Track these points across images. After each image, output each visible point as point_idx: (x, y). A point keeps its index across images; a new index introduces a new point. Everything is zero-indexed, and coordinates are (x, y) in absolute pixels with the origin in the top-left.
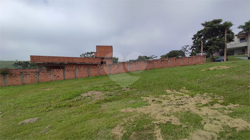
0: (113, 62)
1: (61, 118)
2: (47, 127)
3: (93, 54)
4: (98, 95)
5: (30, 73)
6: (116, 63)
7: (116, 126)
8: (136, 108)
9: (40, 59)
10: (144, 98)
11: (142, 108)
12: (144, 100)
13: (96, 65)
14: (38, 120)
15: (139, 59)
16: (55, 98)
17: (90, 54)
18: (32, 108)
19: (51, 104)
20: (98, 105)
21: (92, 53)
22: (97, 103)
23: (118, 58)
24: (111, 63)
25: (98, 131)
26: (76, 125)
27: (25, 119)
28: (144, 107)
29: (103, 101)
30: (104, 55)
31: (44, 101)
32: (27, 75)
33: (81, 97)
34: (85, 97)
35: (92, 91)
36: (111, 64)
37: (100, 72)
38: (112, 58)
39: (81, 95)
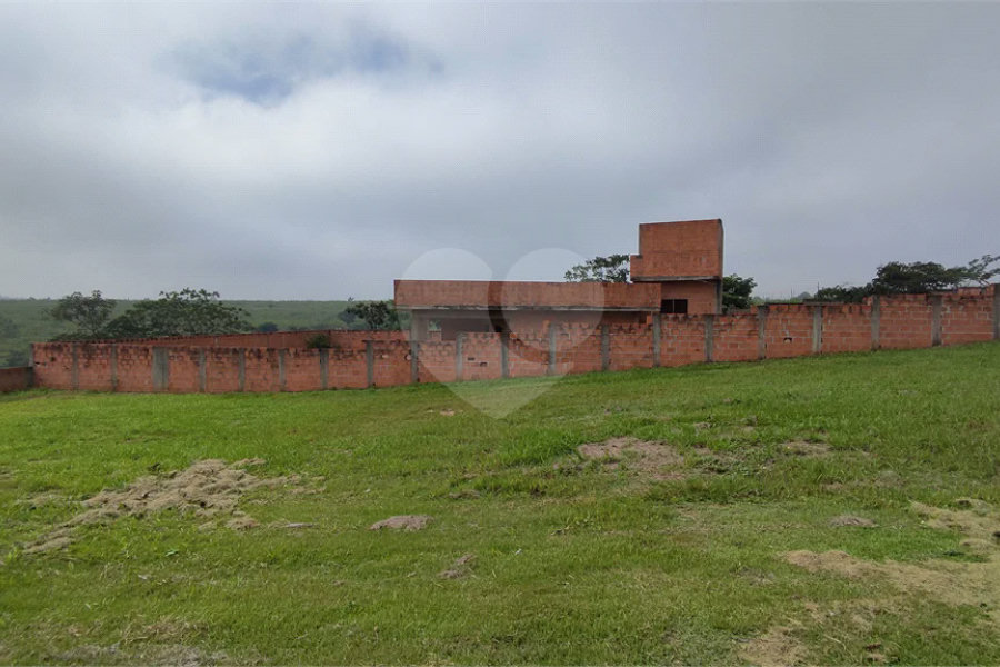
0: (726, 302)
1: (506, 535)
2: (461, 561)
3: (626, 265)
4: (657, 462)
5: (393, 347)
6: (741, 305)
7: (765, 632)
8: (877, 556)
9: (422, 291)
10: (933, 514)
11: (921, 566)
12: (931, 523)
13: (639, 317)
14: (430, 524)
15: (886, 280)
16: (479, 452)
17: (607, 264)
18: (405, 476)
19: (465, 472)
20: (658, 507)
21: (617, 260)
22: (653, 498)
23: (748, 281)
24: (715, 308)
25: (669, 628)
26: (570, 580)
27: (387, 514)
28: (937, 562)
29: (683, 493)
30: (675, 268)
31: (443, 457)
32: (383, 352)
33: (580, 458)
34: (595, 463)
35: (625, 439)
36: (714, 310)
37: (657, 350)
38: (717, 282)
39: (580, 449)
